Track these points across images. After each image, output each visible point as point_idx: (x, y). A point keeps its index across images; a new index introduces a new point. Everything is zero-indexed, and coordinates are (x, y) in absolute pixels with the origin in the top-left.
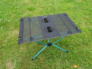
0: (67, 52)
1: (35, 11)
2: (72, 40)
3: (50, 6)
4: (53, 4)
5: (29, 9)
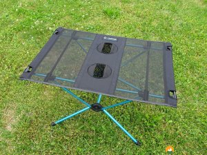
0: (139, 144)
1: (117, 21)
2: (171, 121)
3: (161, 16)
4: (175, 12)
5: (105, 12)
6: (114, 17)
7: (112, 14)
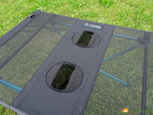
5: (101, 2)
6: (107, 5)
7: (106, 3)
